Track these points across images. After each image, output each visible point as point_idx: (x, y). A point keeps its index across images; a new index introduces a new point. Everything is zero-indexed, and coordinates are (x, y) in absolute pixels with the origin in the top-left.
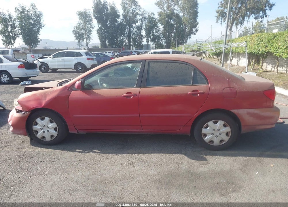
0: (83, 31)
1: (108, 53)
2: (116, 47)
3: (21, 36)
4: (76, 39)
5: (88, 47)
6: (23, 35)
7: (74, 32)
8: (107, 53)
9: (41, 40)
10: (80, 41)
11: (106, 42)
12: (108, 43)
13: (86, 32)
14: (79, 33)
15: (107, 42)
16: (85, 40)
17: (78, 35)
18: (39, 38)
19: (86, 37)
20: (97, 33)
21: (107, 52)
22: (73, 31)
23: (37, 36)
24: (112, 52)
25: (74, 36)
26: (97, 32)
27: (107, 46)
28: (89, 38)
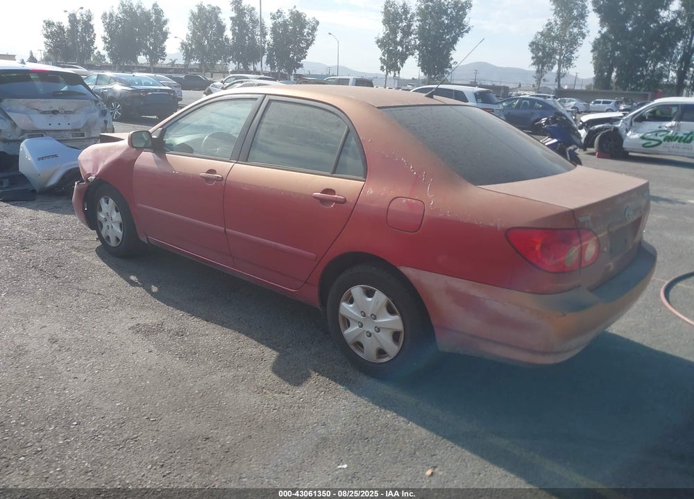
0: (555, 44)
1: (604, 103)
2: (637, 90)
3: (417, 52)
4: (534, 64)
5: (559, 86)
6: (420, 51)
7: (535, 46)
8: (599, 102)
9: (455, 63)
10: (543, 68)
11: (610, 74)
12: (616, 76)
13: (563, 47)
14: (544, 47)
15: (614, 74)
16: (556, 68)
17: (540, 54)
18: (452, 59)
19: (559, 60)
20: (591, 48)
21: (602, 100)
22: (533, 43)
23: (448, 54)
24: (614, 101)
25: (531, 55)
26: (593, 46)
27: (612, 85)
28: (568, 62)
